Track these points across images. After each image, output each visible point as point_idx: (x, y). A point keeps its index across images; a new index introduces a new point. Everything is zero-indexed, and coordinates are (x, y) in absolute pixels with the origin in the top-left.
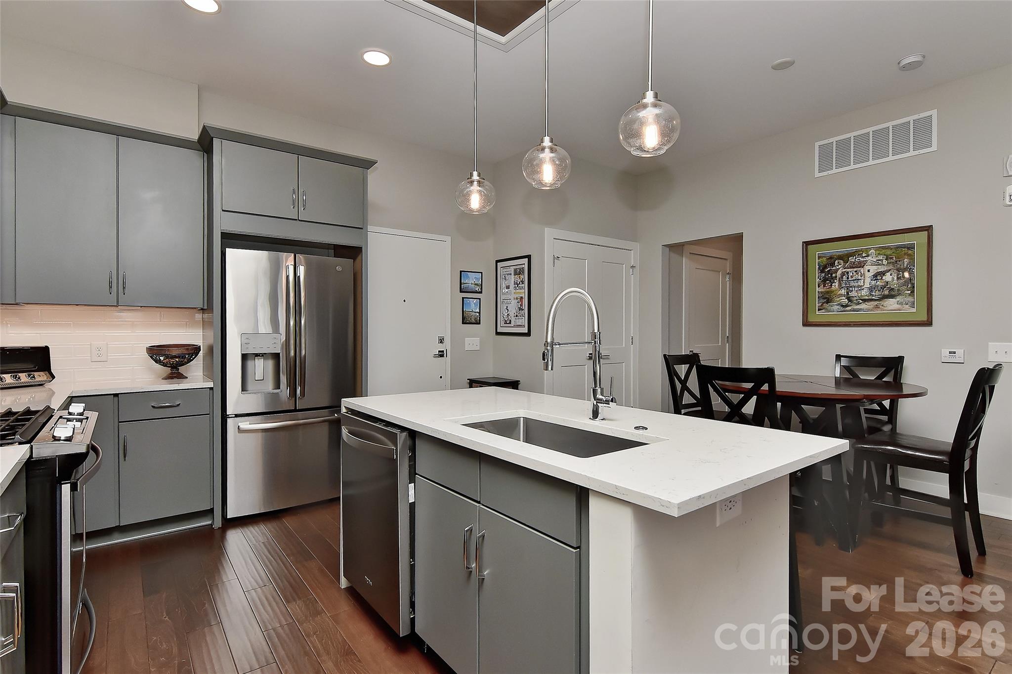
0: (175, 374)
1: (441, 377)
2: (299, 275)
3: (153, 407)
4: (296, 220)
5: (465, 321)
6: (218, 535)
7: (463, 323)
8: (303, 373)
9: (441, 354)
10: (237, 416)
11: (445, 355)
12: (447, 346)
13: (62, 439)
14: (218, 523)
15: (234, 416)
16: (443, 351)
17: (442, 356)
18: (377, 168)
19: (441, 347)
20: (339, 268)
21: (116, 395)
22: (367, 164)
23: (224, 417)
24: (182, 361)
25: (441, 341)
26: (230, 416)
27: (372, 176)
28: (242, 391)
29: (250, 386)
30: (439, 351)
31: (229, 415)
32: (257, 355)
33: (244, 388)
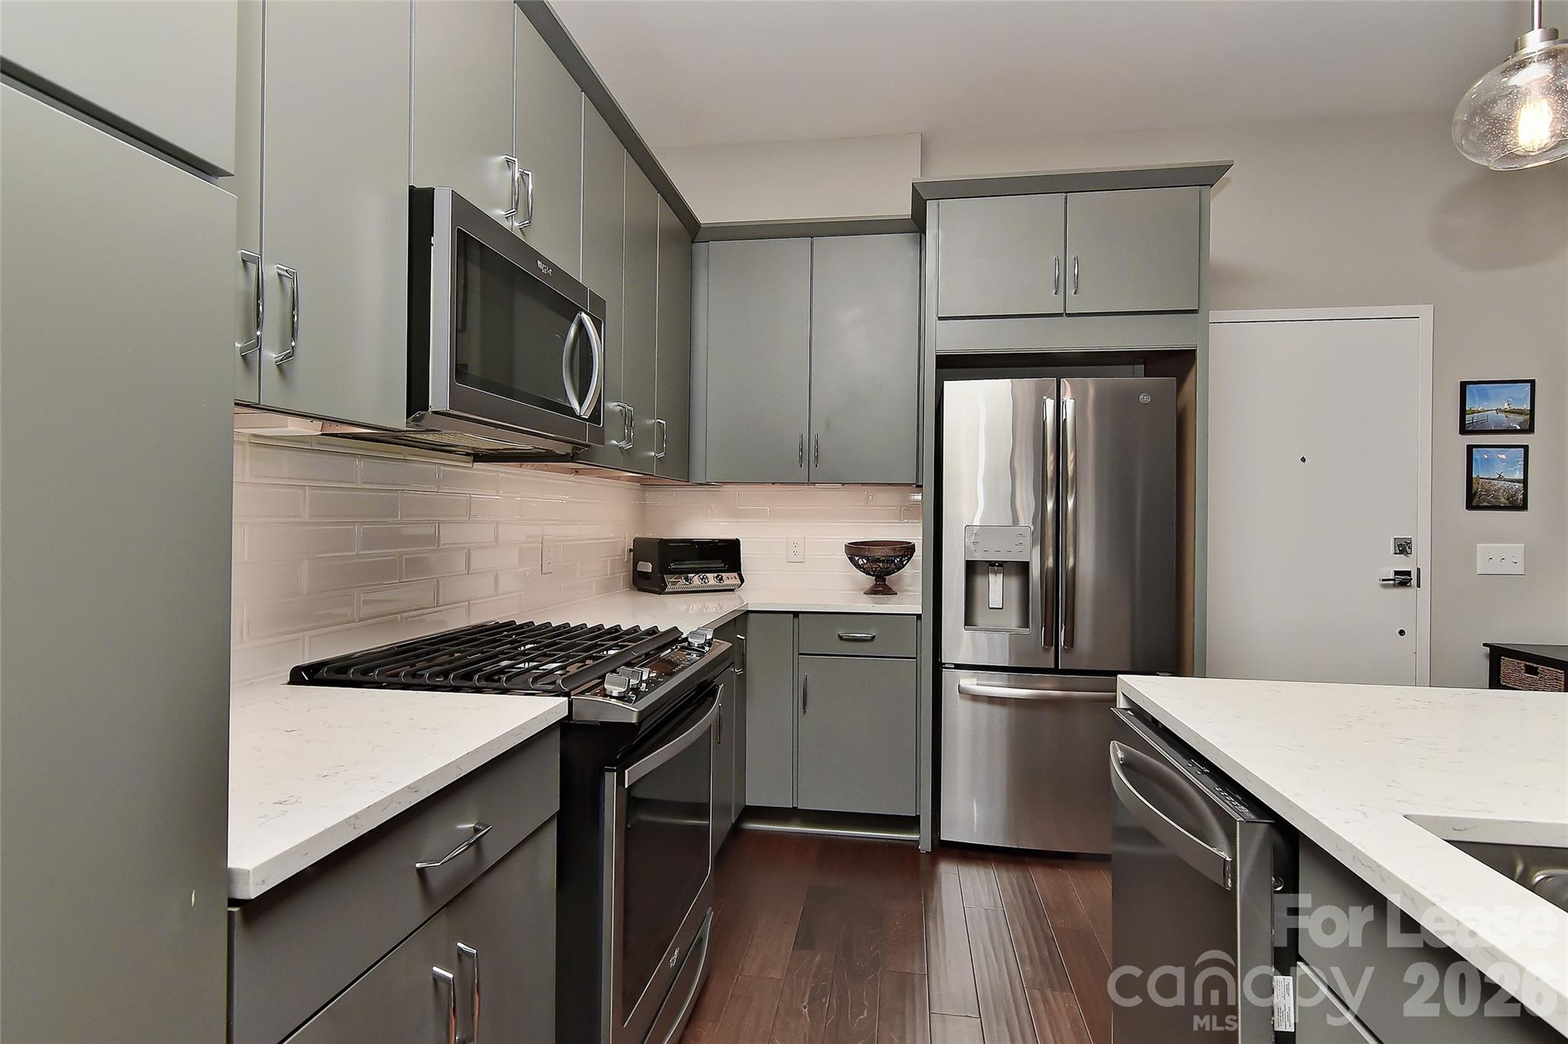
0: (881, 588)
1: (1402, 633)
2: (1064, 417)
3: (841, 638)
4: (1060, 315)
5: (1474, 501)
6: (924, 864)
7: (1470, 505)
8: (1070, 601)
9: (1403, 579)
10: (958, 667)
11: (1414, 582)
12: (1419, 560)
13: (613, 695)
14: (926, 846)
15: (953, 666)
16: (1408, 573)
17: (1404, 584)
18: (1228, 180)
19: (1403, 564)
20: (1144, 398)
21: (796, 614)
22: (1208, 176)
23: (938, 666)
24: (887, 568)
25: (1403, 548)
26: (946, 666)
27: (1221, 202)
28: (965, 625)
29: (981, 618)
30: (1397, 573)
31: (944, 664)
32: (992, 564)
33: (969, 621)
